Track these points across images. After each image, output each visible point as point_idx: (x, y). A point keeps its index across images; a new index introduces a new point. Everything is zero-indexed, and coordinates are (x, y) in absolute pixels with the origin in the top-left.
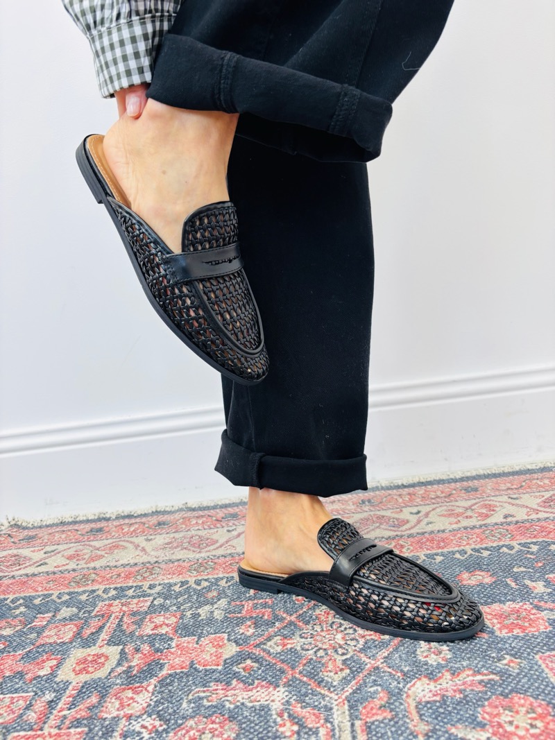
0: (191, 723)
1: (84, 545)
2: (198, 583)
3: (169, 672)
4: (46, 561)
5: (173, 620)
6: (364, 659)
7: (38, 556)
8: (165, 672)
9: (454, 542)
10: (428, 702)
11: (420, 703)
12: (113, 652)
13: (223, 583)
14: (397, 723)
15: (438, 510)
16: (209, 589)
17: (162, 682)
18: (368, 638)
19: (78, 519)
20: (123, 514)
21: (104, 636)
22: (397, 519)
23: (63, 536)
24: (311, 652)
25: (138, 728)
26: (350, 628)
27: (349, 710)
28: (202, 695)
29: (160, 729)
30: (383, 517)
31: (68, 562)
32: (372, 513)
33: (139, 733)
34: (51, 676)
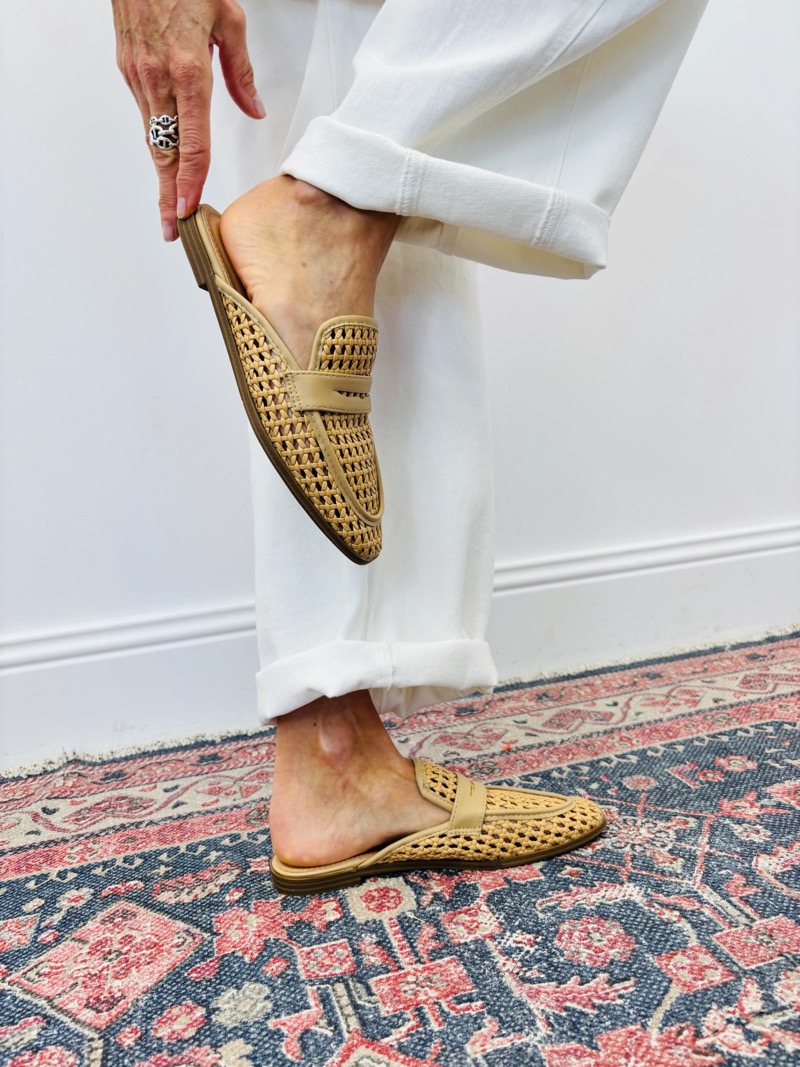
0: (565, 927)
1: (214, 777)
3: (490, 891)
4: (181, 799)
6: (688, 847)
7: (159, 795)
8: (483, 892)
9: (682, 730)
10: (784, 873)
11: (776, 876)
14: (770, 894)
15: (636, 700)
18: (675, 828)
19: (166, 747)
20: (230, 736)
22: (599, 713)
23: (167, 768)
24: (628, 848)
25: (514, 945)
26: (648, 822)
27: (715, 891)
28: (549, 904)
29: (538, 940)
30: (579, 711)
31: (214, 798)
32: (563, 708)
33: (521, 950)
34: (347, 919)
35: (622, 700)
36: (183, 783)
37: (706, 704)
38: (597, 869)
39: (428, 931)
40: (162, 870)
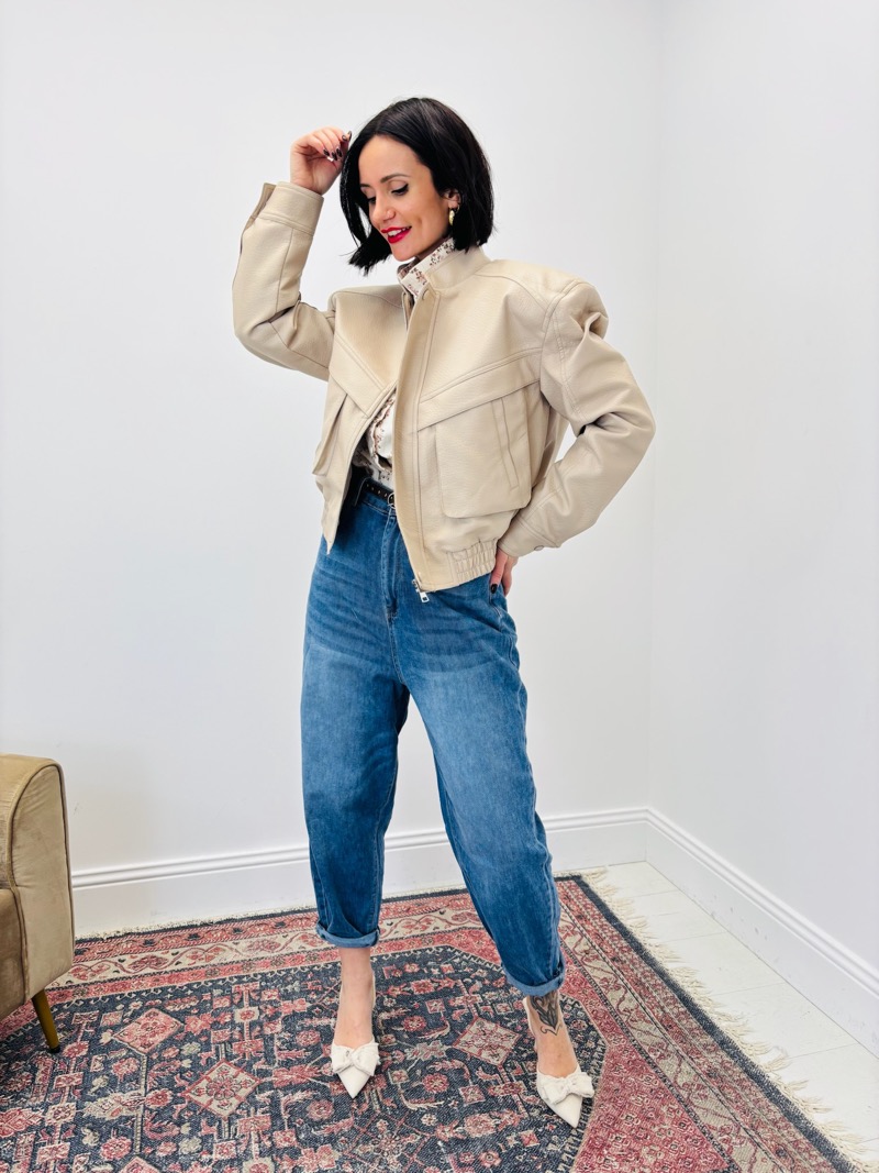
1: (195, 948)
2: (279, 972)
3: (285, 1015)
4: (179, 960)
5: (276, 993)
7: (170, 957)
8: (283, 1015)
9: (406, 946)
12: (255, 1009)
13: (292, 972)
15: (402, 922)
16: (286, 976)
17: (285, 1020)
19: (175, 926)
20: (205, 922)
21: (246, 1003)
23: (174, 940)
25: (283, 1037)
31: (193, 961)
34: (232, 1022)
35: (395, 921)
36: (181, 950)
37: (430, 930)
38: (327, 1011)
39: (258, 1028)
40: (169, 996)
